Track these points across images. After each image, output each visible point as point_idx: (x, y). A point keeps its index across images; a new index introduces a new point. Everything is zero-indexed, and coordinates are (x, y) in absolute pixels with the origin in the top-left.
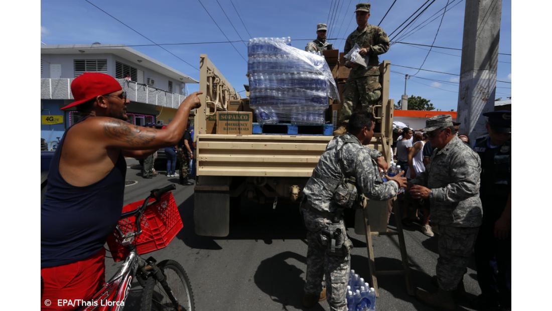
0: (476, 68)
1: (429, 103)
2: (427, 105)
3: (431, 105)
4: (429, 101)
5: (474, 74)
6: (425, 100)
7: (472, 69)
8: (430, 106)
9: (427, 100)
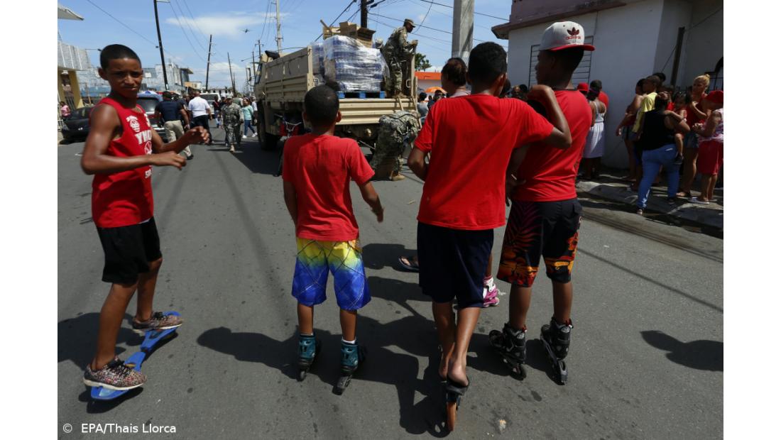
0: (461, 48)
1: (425, 59)
2: (423, 61)
3: (428, 61)
4: (425, 56)
5: (459, 54)
6: (421, 55)
7: (458, 50)
8: (426, 63)
9: (423, 55)
